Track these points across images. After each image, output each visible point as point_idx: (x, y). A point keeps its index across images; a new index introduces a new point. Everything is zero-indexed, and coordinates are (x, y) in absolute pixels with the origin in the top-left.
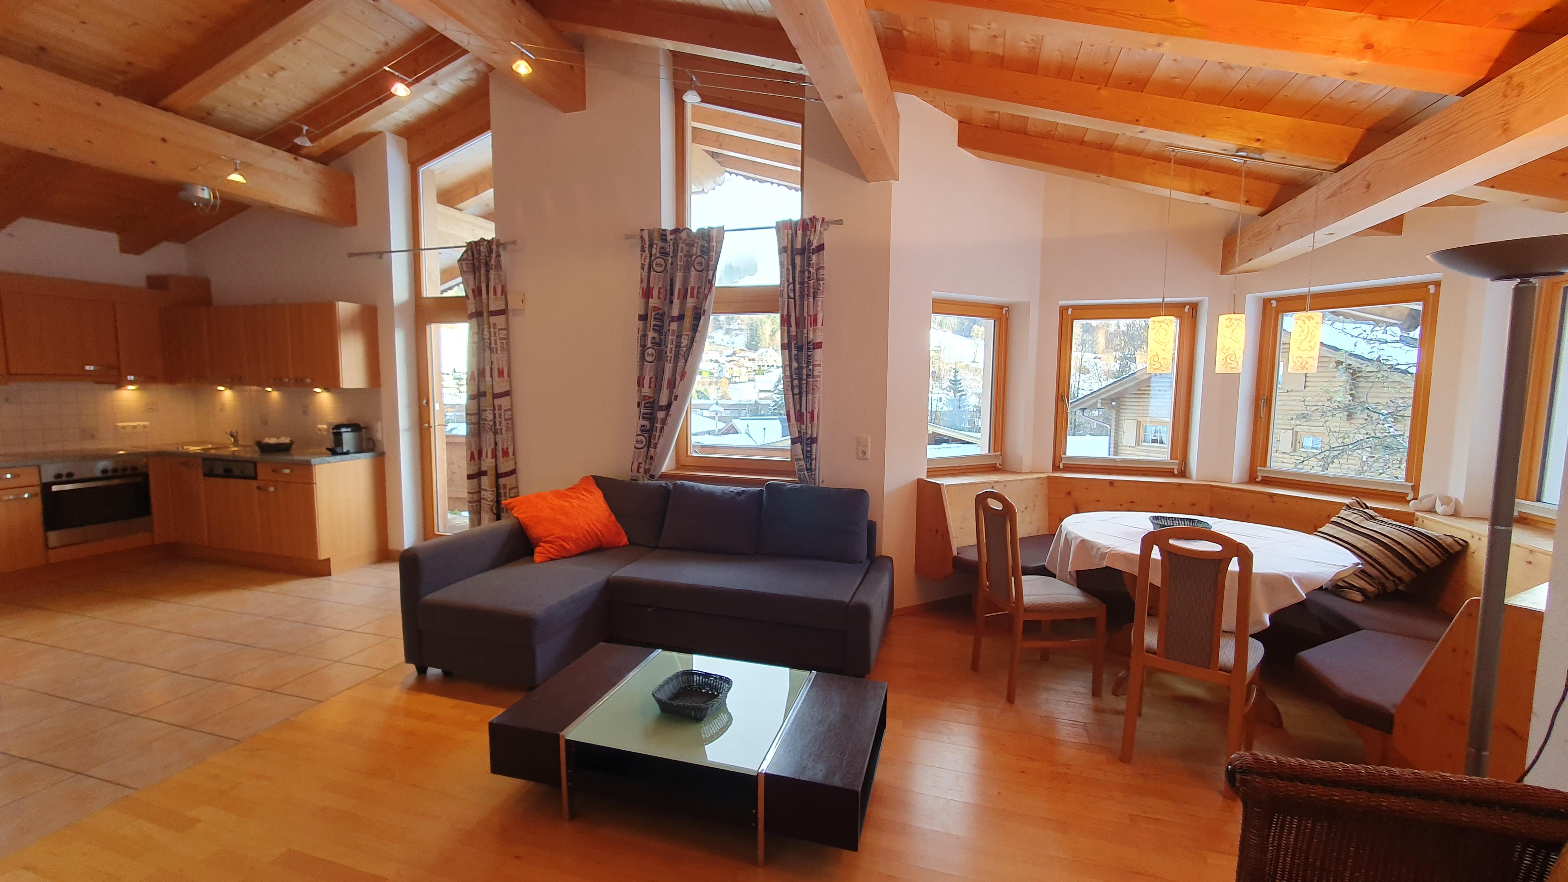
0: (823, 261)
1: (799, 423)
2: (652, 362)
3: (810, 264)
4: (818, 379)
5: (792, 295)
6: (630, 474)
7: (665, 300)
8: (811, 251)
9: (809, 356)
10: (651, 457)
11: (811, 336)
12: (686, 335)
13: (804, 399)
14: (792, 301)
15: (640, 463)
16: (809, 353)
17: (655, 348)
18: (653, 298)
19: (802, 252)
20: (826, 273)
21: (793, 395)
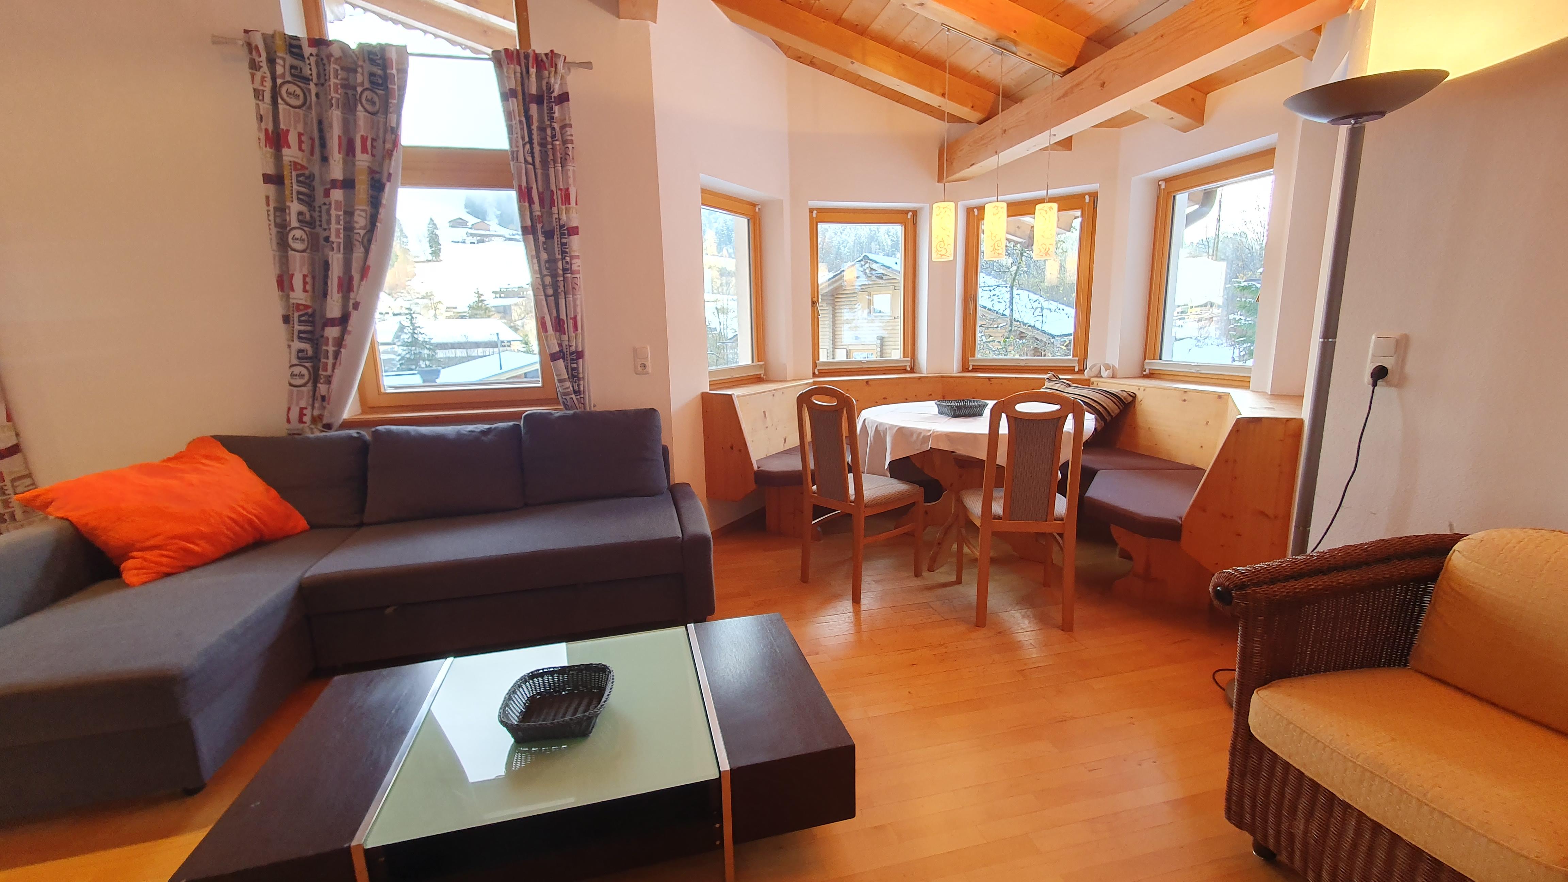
0: (570, 117)
1: (558, 334)
2: (302, 252)
3: (553, 118)
4: (577, 276)
5: (530, 159)
6: (287, 426)
7: (312, 154)
8: (553, 100)
9: (563, 244)
10: (323, 398)
11: (564, 217)
12: (362, 210)
13: (562, 302)
14: (531, 167)
15: (302, 409)
16: (564, 240)
17: (306, 229)
18: (289, 147)
19: (539, 100)
20: (576, 132)
21: (546, 296)
